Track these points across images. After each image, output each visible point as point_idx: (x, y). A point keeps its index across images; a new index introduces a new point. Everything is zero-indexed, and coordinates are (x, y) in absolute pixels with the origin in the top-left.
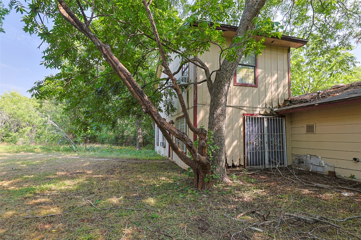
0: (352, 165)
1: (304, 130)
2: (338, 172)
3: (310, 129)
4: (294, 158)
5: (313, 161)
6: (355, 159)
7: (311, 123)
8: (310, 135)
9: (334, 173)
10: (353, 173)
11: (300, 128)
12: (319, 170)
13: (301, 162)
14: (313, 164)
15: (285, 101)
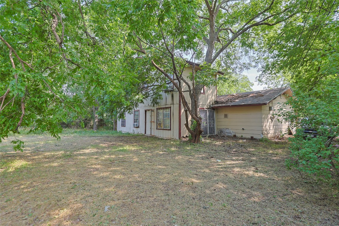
0: (242, 131)
1: (223, 116)
2: (237, 135)
3: (226, 116)
4: (218, 130)
5: (227, 131)
6: (243, 129)
7: (226, 113)
8: (226, 119)
9: (235, 135)
10: (242, 135)
11: (221, 115)
12: (230, 134)
13: (221, 132)
14: (227, 132)
15: (215, 101)
